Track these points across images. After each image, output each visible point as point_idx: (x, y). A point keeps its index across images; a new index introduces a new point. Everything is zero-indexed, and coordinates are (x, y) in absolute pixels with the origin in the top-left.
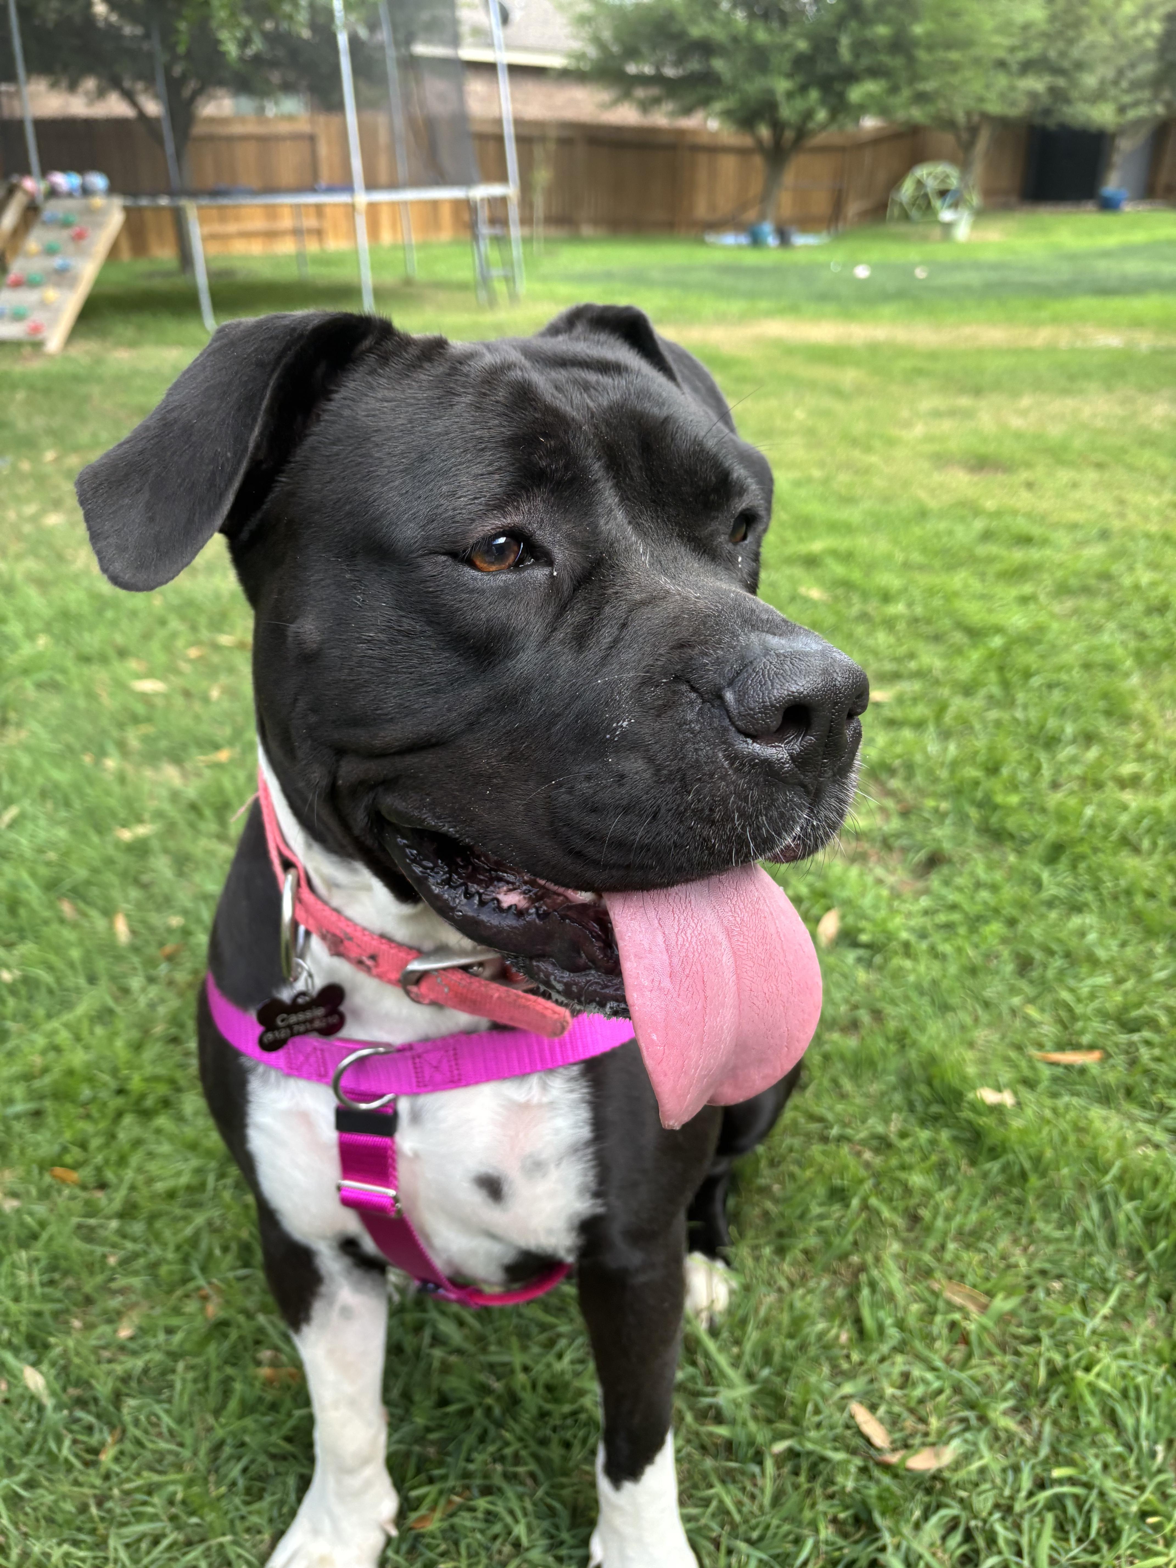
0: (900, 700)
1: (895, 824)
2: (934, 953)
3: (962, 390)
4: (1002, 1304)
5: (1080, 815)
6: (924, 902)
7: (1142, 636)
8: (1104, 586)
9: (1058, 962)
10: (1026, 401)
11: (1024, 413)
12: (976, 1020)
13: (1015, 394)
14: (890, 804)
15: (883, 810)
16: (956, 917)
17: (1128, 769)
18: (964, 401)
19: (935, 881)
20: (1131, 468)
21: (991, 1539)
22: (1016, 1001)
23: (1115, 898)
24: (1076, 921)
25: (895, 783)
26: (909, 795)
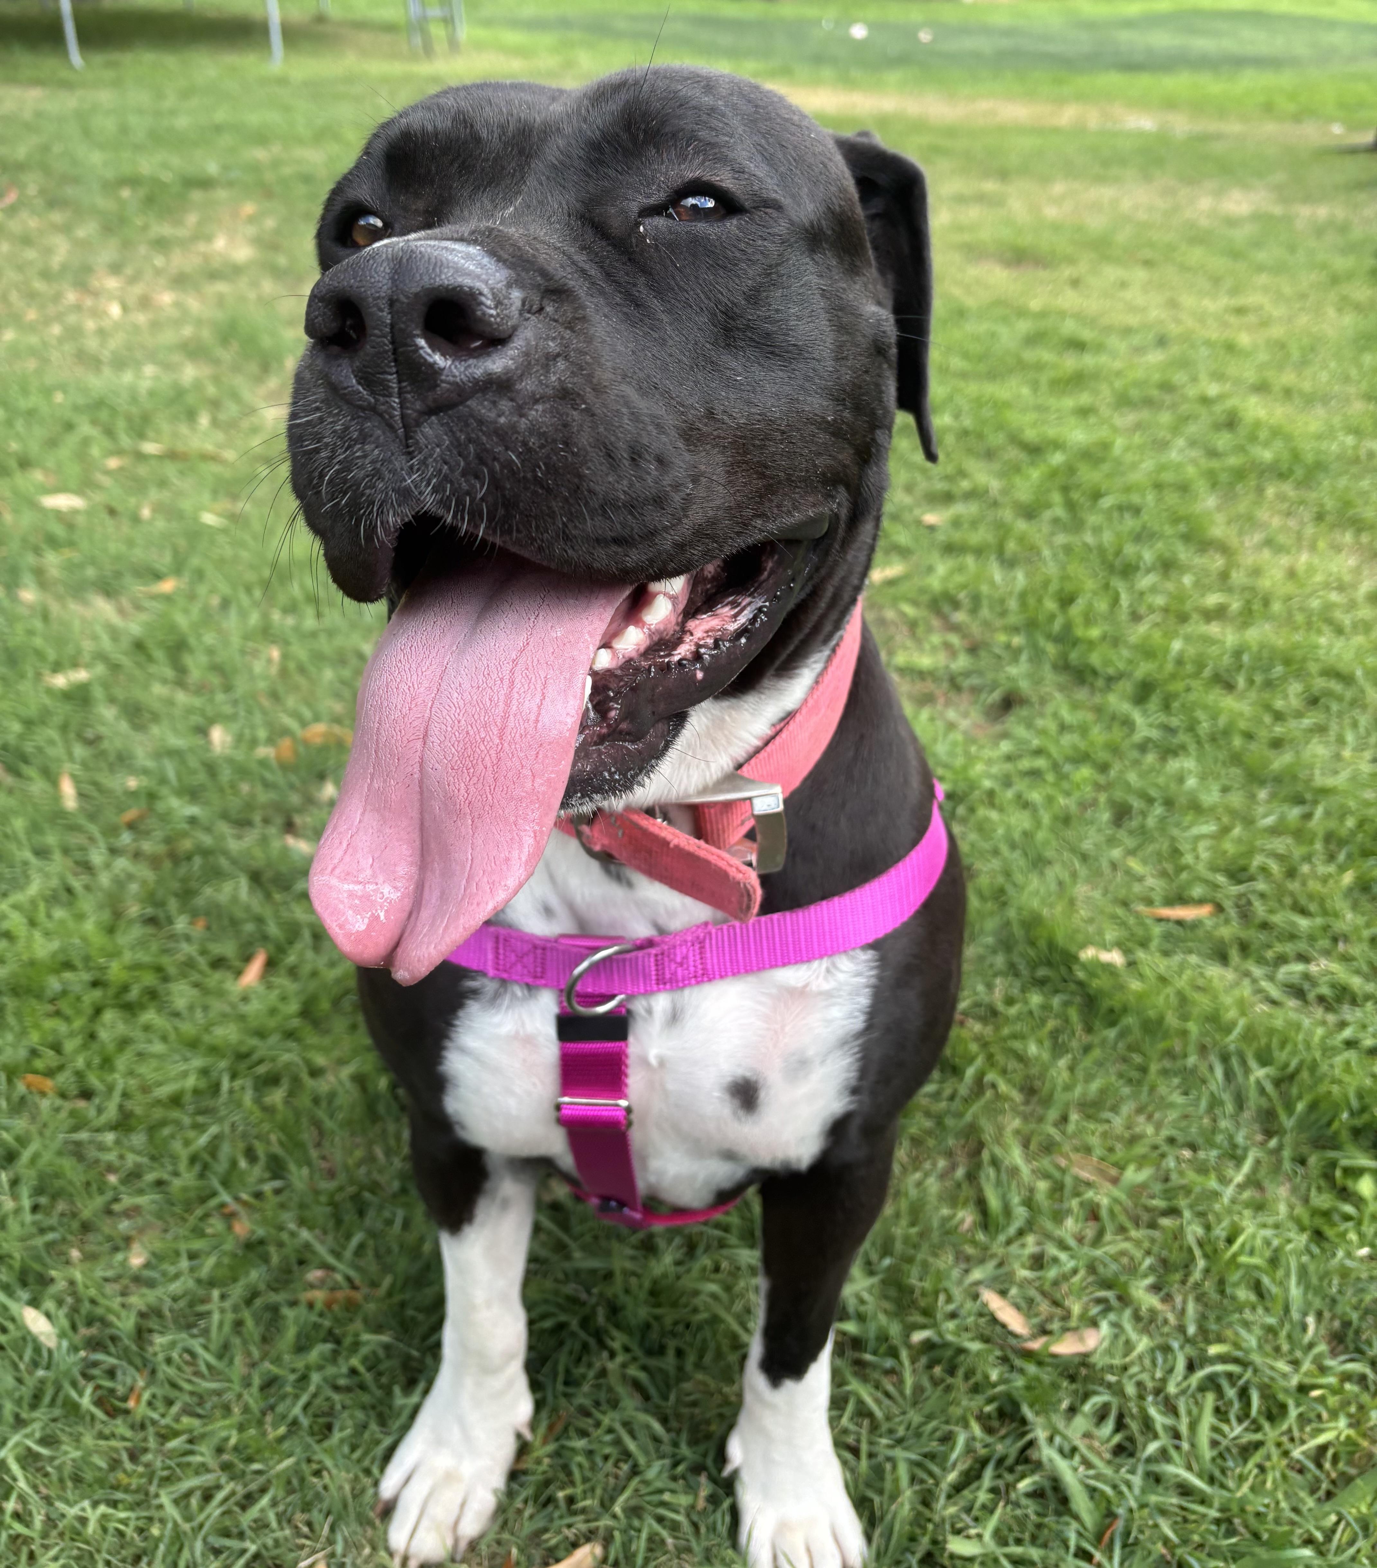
0: (956, 523)
1: (962, 662)
2: (1025, 804)
3: (987, 174)
4: (1133, 1175)
5: (1167, 650)
6: (1005, 746)
7: (1213, 453)
8: (1168, 399)
9: (1158, 810)
10: (1059, 188)
11: (1057, 201)
12: (1074, 875)
13: (1045, 180)
14: (954, 639)
15: (947, 646)
16: (1041, 763)
17: (1213, 600)
18: (990, 186)
19: (1013, 724)
20: (1184, 268)
21: (1147, 1424)
22: (1116, 853)
23: (1213, 739)
24: (1174, 765)
25: (960, 617)
26: (976, 629)
